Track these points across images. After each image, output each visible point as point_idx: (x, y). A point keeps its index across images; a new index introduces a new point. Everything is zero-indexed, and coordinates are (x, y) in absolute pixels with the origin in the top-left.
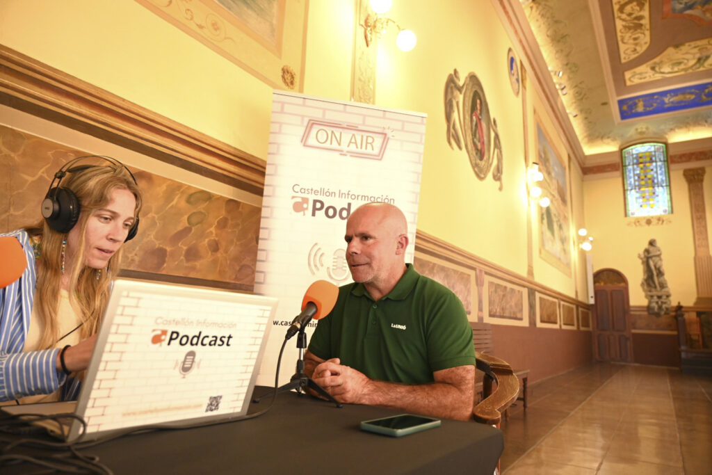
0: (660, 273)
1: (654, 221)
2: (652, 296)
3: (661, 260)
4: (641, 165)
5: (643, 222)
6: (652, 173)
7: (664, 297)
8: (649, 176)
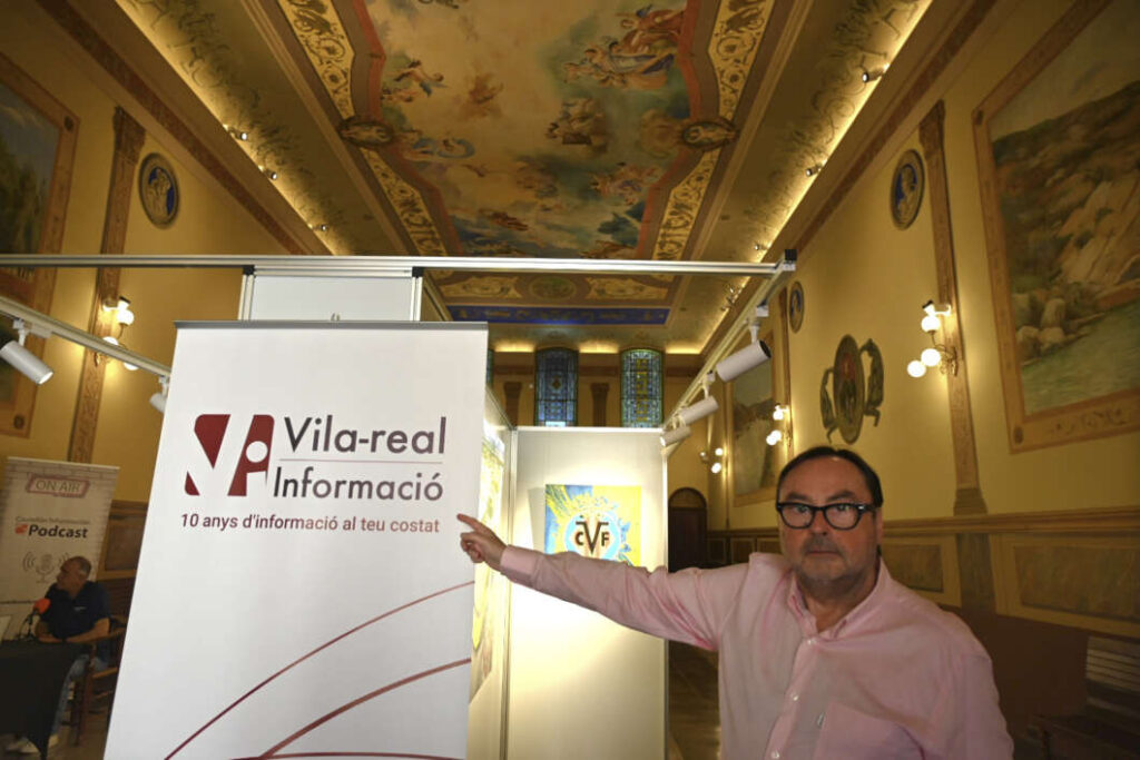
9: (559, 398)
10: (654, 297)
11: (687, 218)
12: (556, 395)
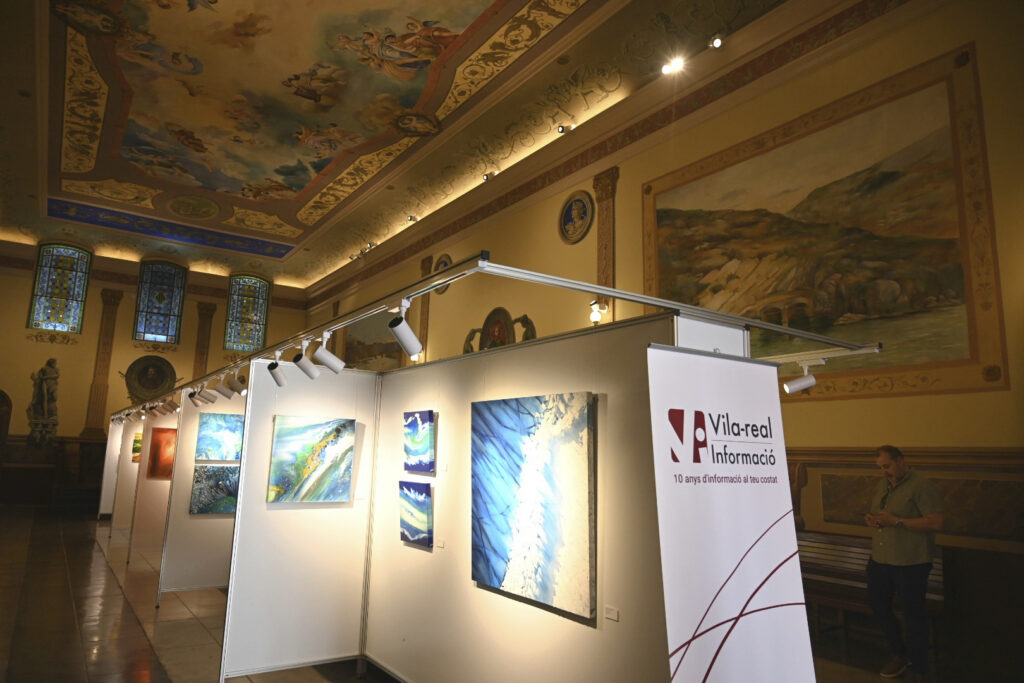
0: (52, 398)
1: (60, 339)
2: (37, 425)
3: (56, 383)
4: (60, 270)
5: (46, 338)
6: (69, 282)
7: (50, 426)
8: (65, 285)
9: (162, 312)
10: (288, 234)
11: (358, 181)
12: (159, 308)
